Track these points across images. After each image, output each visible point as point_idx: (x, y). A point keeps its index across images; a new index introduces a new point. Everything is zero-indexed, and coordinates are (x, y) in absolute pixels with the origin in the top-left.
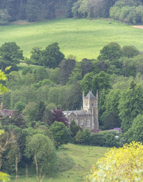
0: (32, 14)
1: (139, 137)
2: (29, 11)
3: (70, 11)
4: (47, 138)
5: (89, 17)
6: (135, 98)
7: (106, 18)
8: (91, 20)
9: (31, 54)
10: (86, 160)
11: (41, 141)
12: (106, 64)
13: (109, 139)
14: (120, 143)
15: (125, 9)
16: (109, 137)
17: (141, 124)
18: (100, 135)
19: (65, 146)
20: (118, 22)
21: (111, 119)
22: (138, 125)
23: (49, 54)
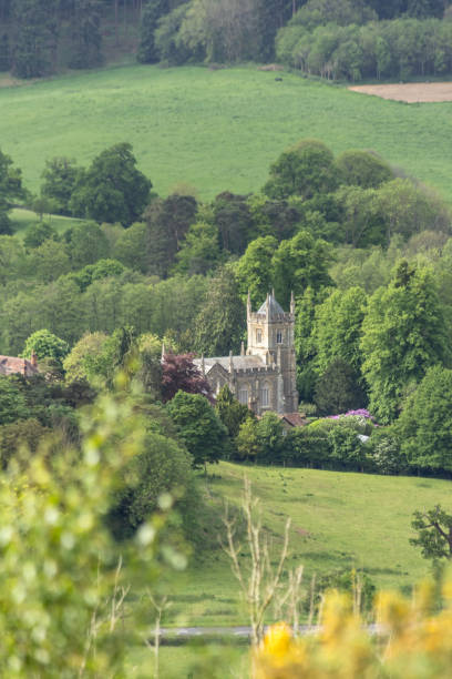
0: (31, 54)
1: (438, 436)
2: (20, 45)
3: (148, 41)
4: (172, 443)
5: (210, 61)
6: (412, 316)
7: (265, 63)
8: (216, 69)
9: (44, 181)
10: (279, 512)
11: (154, 453)
12: (293, 210)
13: (340, 444)
14: (377, 456)
15: (324, 33)
16: (341, 439)
17: (442, 397)
18: (313, 434)
19: (212, 468)
20: (304, 74)
21: (336, 381)
22: (432, 398)
23: (102, 180)
